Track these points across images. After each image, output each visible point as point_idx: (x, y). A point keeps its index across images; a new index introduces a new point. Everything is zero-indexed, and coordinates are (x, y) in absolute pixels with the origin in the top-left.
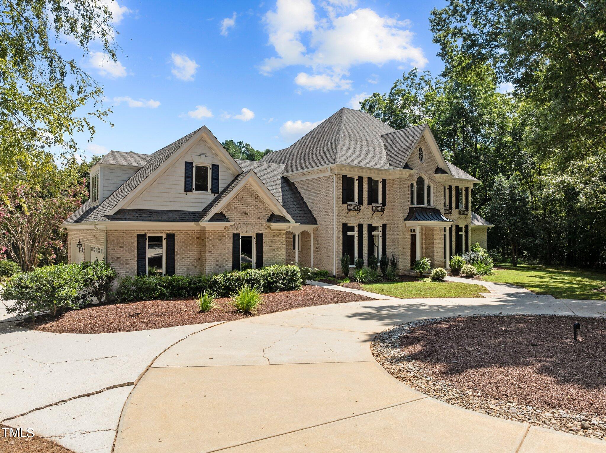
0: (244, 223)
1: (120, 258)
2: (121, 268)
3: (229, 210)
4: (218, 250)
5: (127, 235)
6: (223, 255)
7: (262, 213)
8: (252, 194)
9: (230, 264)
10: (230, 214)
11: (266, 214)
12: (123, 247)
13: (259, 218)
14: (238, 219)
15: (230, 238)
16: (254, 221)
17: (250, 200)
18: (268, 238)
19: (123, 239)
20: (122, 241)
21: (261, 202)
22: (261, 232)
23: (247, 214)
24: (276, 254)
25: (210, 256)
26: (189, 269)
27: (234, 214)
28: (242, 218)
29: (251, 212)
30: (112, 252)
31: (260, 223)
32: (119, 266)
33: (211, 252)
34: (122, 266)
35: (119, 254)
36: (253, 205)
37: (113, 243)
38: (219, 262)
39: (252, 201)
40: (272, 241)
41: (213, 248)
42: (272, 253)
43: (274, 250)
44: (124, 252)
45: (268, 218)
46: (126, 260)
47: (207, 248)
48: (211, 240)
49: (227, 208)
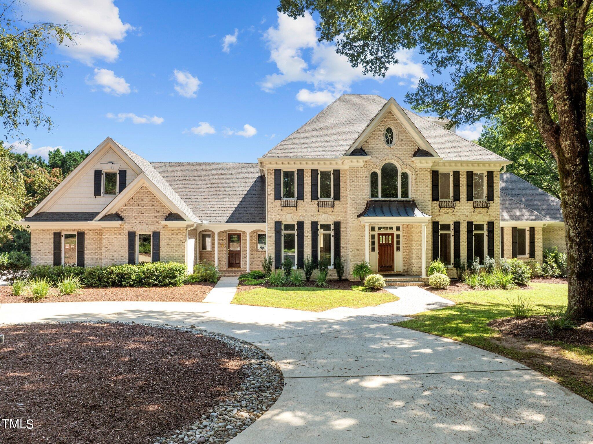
0: (140, 222)
1: (40, 251)
2: (41, 259)
3: (125, 210)
4: (114, 246)
5: (46, 232)
6: (119, 251)
7: (159, 212)
8: (149, 195)
9: (126, 259)
10: (125, 214)
11: (164, 214)
12: (42, 242)
13: (155, 217)
14: (134, 218)
15: (126, 236)
16: (150, 220)
17: (146, 200)
18: (166, 236)
19: (43, 236)
20: (42, 237)
21: (158, 202)
22: (158, 231)
23: (143, 213)
24: (174, 251)
25: (106, 251)
26: (97, 262)
27: (129, 213)
28: (138, 217)
29: (147, 212)
30: (35, 246)
31: (157, 222)
32: (40, 257)
33: (107, 248)
34: (42, 257)
35: (39, 247)
36: (149, 205)
37: (35, 239)
38: (115, 257)
39: (148, 202)
40: (170, 239)
41: (109, 245)
42: (170, 251)
43: (173, 248)
44: (44, 246)
45: (166, 217)
46: (45, 252)
47: (103, 245)
48: (107, 237)
49: (123, 208)
